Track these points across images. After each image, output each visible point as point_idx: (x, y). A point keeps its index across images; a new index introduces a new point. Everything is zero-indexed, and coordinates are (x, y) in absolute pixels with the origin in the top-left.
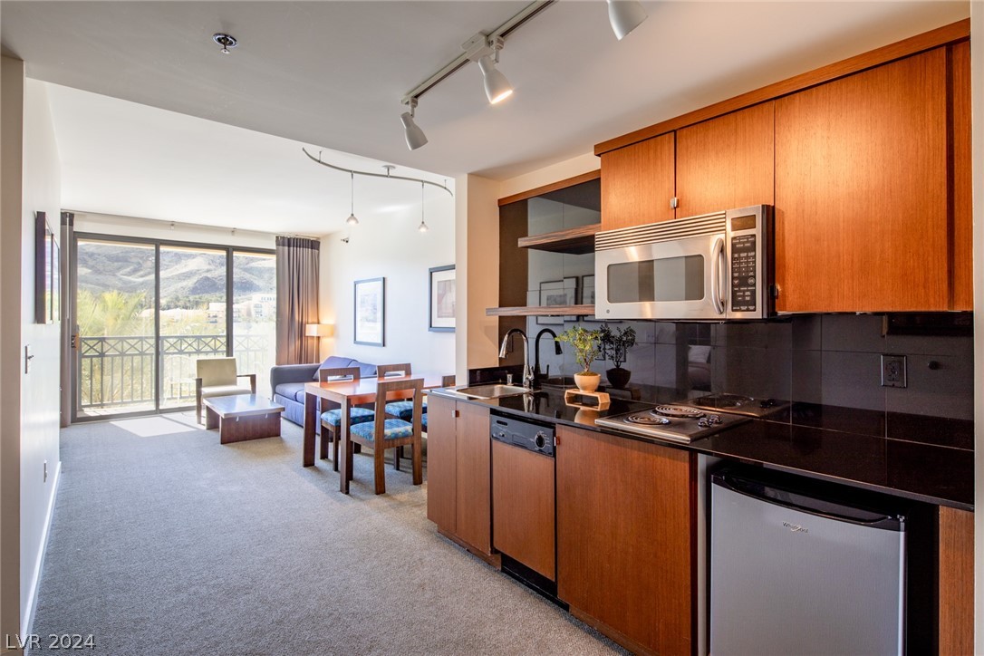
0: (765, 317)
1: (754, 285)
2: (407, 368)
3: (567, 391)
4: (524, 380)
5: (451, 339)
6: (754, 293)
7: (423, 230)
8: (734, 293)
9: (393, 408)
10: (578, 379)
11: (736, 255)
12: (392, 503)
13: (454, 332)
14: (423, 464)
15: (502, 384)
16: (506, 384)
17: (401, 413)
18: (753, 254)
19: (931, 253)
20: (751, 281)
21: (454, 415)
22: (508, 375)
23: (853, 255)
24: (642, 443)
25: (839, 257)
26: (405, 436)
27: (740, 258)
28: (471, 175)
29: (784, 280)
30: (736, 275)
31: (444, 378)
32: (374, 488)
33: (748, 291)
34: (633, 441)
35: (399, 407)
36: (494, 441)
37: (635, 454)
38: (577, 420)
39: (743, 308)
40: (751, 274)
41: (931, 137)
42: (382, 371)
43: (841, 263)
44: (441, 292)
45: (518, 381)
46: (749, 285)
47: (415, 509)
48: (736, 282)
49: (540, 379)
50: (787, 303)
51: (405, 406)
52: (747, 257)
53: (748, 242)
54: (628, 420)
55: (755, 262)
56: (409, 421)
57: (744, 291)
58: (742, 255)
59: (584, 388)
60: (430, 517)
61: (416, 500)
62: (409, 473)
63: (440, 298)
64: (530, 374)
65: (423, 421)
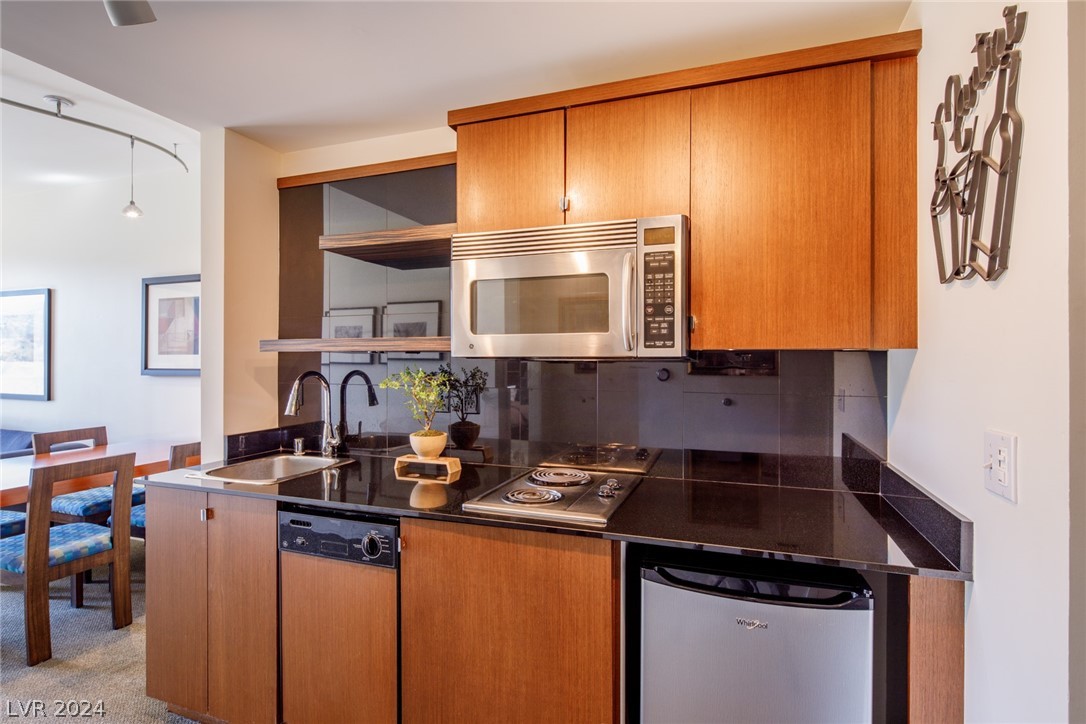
0: (685, 355)
1: (672, 315)
2: (99, 436)
3: (398, 459)
4: (324, 445)
5: (193, 387)
6: (671, 325)
7: (132, 214)
8: (647, 324)
9: (68, 502)
10: (415, 441)
11: (650, 277)
12: (68, 674)
13: (199, 375)
14: (134, 587)
15: (285, 453)
16: (292, 453)
17: (86, 510)
18: (670, 275)
19: (855, 285)
20: (668, 310)
21: (203, 516)
22: (296, 440)
23: (777, 283)
24: (540, 533)
25: (763, 286)
26: (97, 551)
27: (654, 280)
28: (232, 131)
29: (700, 309)
30: (650, 301)
31: (175, 449)
32: (24, 653)
33: (664, 321)
34: (528, 532)
35: (82, 499)
36: (284, 554)
37: (531, 550)
38: (415, 501)
39: (658, 343)
40: (669, 301)
41: (856, 158)
42: (43, 444)
43: (765, 292)
44: (165, 315)
45: (313, 448)
46: (665, 315)
47: (118, 678)
48: (650, 310)
49: (348, 444)
50: (705, 339)
51: (94, 497)
52: (664, 279)
53: (664, 260)
54: (508, 499)
55: (673, 286)
56: (104, 524)
57: (660, 323)
58: (658, 276)
59: (425, 454)
60: (152, 691)
61: (121, 658)
62: (103, 608)
63: (165, 324)
64: (333, 437)
65: (133, 520)
